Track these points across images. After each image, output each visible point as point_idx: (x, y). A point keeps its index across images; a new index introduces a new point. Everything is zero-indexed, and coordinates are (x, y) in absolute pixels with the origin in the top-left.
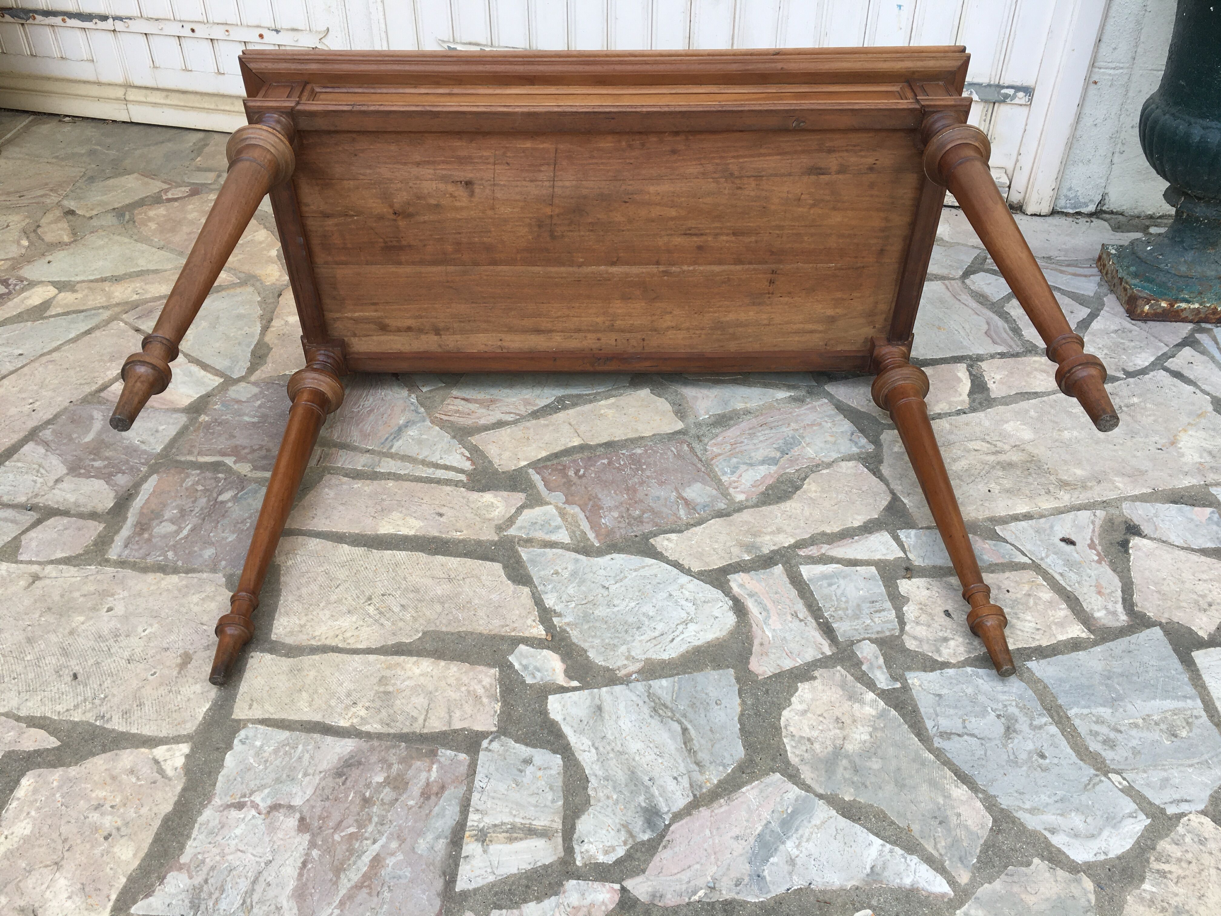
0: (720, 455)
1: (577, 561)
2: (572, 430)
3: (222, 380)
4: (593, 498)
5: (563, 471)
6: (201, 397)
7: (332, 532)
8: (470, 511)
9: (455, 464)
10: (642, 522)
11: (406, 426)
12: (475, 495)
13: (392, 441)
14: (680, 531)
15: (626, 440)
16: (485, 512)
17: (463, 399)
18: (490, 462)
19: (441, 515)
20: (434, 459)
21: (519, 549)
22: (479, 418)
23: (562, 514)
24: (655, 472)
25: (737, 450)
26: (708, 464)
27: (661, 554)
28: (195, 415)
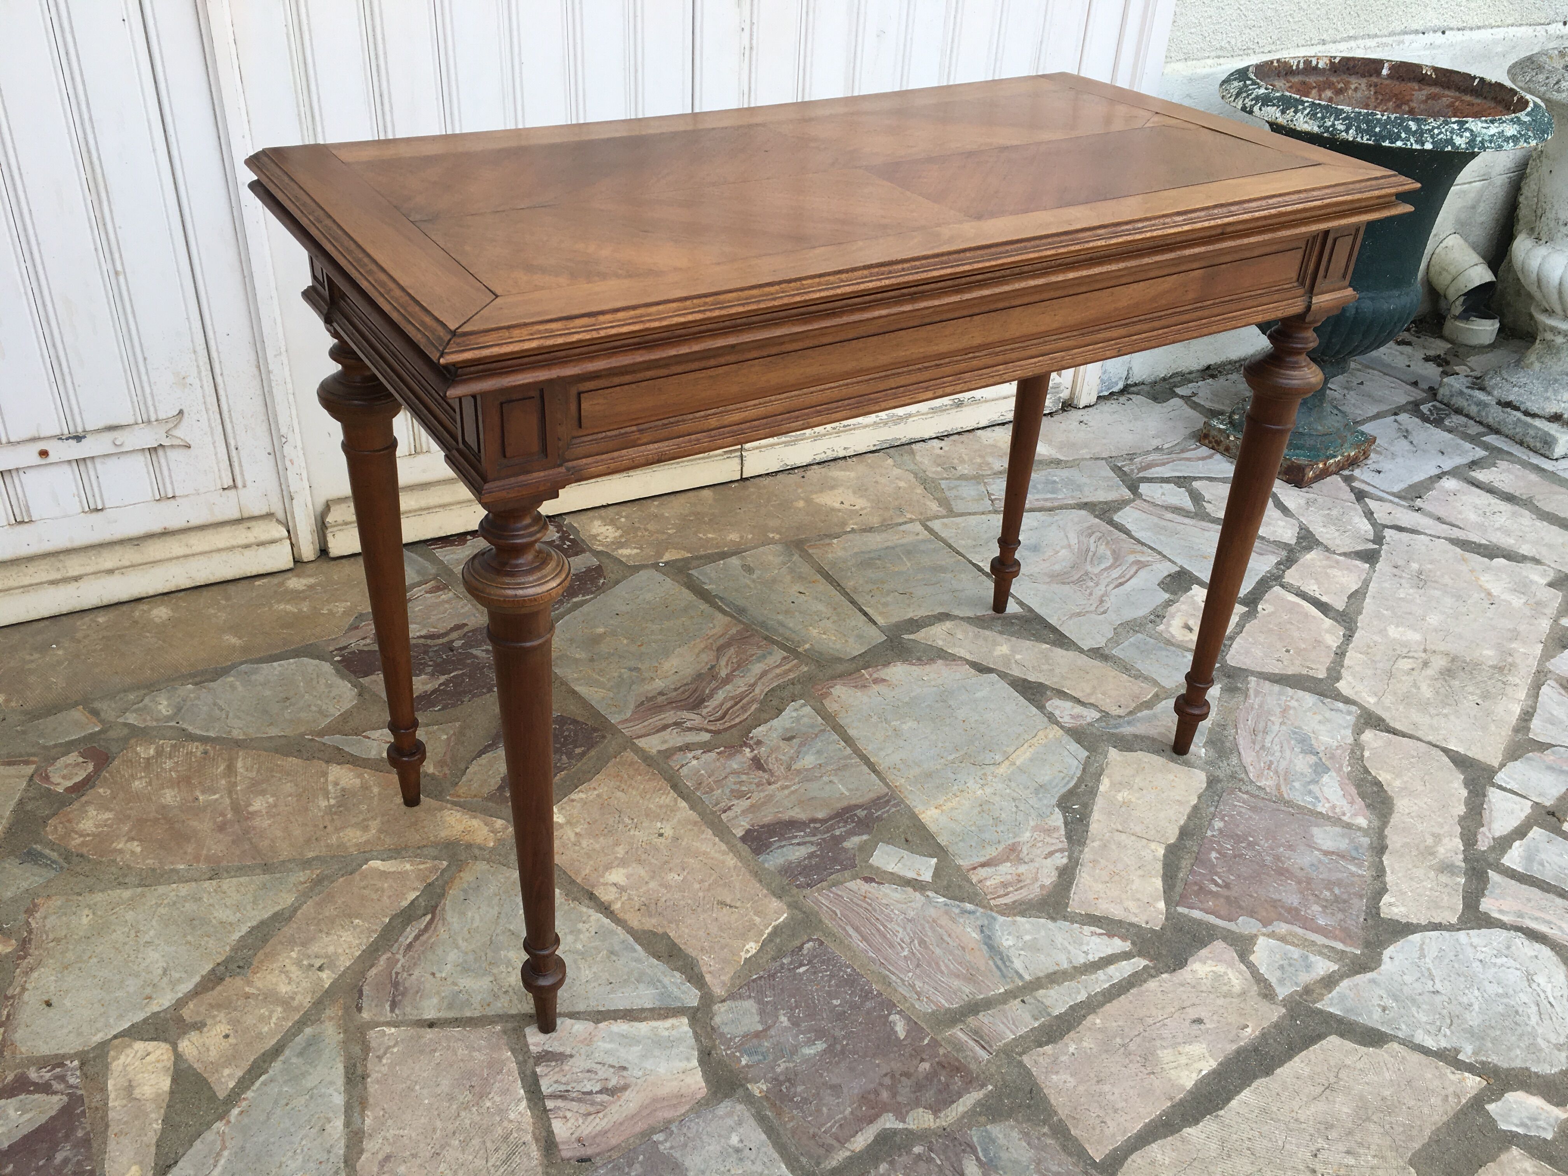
0: (1278, 787)
1: (1373, 981)
2: (1133, 838)
3: (685, 1020)
4: (1275, 904)
5: (1202, 890)
6: (701, 1062)
7: (1146, 1125)
8: (1211, 996)
9: (1110, 951)
10: (1345, 902)
11: (989, 937)
12: (1185, 974)
13: (1006, 966)
14: (1383, 891)
15: (1189, 818)
16: (1225, 988)
17: (983, 865)
18: (1131, 925)
19: (1199, 1021)
20: (1081, 960)
21: (1319, 1005)
22: (1036, 879)
23: (1282, 939)
24: (1267, 840)
25: (1282, 773)
26: (1288, 803)
27: (1408, 925)
28: (740, 1092)
